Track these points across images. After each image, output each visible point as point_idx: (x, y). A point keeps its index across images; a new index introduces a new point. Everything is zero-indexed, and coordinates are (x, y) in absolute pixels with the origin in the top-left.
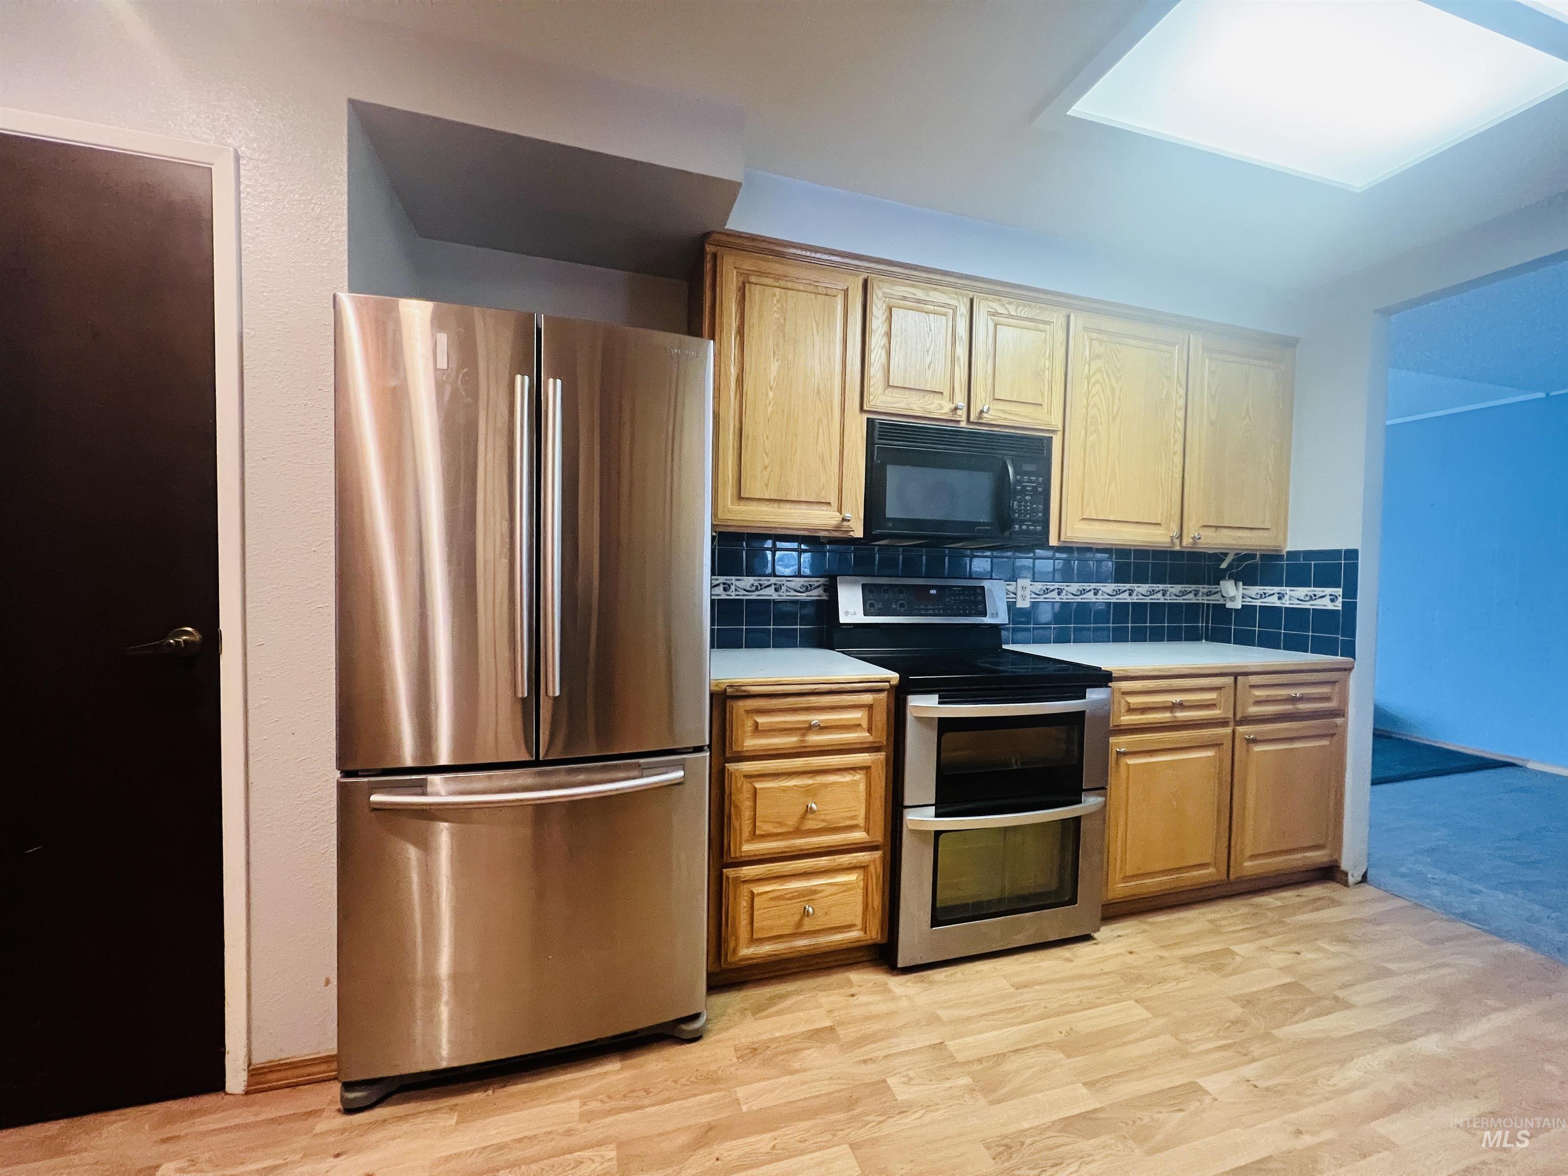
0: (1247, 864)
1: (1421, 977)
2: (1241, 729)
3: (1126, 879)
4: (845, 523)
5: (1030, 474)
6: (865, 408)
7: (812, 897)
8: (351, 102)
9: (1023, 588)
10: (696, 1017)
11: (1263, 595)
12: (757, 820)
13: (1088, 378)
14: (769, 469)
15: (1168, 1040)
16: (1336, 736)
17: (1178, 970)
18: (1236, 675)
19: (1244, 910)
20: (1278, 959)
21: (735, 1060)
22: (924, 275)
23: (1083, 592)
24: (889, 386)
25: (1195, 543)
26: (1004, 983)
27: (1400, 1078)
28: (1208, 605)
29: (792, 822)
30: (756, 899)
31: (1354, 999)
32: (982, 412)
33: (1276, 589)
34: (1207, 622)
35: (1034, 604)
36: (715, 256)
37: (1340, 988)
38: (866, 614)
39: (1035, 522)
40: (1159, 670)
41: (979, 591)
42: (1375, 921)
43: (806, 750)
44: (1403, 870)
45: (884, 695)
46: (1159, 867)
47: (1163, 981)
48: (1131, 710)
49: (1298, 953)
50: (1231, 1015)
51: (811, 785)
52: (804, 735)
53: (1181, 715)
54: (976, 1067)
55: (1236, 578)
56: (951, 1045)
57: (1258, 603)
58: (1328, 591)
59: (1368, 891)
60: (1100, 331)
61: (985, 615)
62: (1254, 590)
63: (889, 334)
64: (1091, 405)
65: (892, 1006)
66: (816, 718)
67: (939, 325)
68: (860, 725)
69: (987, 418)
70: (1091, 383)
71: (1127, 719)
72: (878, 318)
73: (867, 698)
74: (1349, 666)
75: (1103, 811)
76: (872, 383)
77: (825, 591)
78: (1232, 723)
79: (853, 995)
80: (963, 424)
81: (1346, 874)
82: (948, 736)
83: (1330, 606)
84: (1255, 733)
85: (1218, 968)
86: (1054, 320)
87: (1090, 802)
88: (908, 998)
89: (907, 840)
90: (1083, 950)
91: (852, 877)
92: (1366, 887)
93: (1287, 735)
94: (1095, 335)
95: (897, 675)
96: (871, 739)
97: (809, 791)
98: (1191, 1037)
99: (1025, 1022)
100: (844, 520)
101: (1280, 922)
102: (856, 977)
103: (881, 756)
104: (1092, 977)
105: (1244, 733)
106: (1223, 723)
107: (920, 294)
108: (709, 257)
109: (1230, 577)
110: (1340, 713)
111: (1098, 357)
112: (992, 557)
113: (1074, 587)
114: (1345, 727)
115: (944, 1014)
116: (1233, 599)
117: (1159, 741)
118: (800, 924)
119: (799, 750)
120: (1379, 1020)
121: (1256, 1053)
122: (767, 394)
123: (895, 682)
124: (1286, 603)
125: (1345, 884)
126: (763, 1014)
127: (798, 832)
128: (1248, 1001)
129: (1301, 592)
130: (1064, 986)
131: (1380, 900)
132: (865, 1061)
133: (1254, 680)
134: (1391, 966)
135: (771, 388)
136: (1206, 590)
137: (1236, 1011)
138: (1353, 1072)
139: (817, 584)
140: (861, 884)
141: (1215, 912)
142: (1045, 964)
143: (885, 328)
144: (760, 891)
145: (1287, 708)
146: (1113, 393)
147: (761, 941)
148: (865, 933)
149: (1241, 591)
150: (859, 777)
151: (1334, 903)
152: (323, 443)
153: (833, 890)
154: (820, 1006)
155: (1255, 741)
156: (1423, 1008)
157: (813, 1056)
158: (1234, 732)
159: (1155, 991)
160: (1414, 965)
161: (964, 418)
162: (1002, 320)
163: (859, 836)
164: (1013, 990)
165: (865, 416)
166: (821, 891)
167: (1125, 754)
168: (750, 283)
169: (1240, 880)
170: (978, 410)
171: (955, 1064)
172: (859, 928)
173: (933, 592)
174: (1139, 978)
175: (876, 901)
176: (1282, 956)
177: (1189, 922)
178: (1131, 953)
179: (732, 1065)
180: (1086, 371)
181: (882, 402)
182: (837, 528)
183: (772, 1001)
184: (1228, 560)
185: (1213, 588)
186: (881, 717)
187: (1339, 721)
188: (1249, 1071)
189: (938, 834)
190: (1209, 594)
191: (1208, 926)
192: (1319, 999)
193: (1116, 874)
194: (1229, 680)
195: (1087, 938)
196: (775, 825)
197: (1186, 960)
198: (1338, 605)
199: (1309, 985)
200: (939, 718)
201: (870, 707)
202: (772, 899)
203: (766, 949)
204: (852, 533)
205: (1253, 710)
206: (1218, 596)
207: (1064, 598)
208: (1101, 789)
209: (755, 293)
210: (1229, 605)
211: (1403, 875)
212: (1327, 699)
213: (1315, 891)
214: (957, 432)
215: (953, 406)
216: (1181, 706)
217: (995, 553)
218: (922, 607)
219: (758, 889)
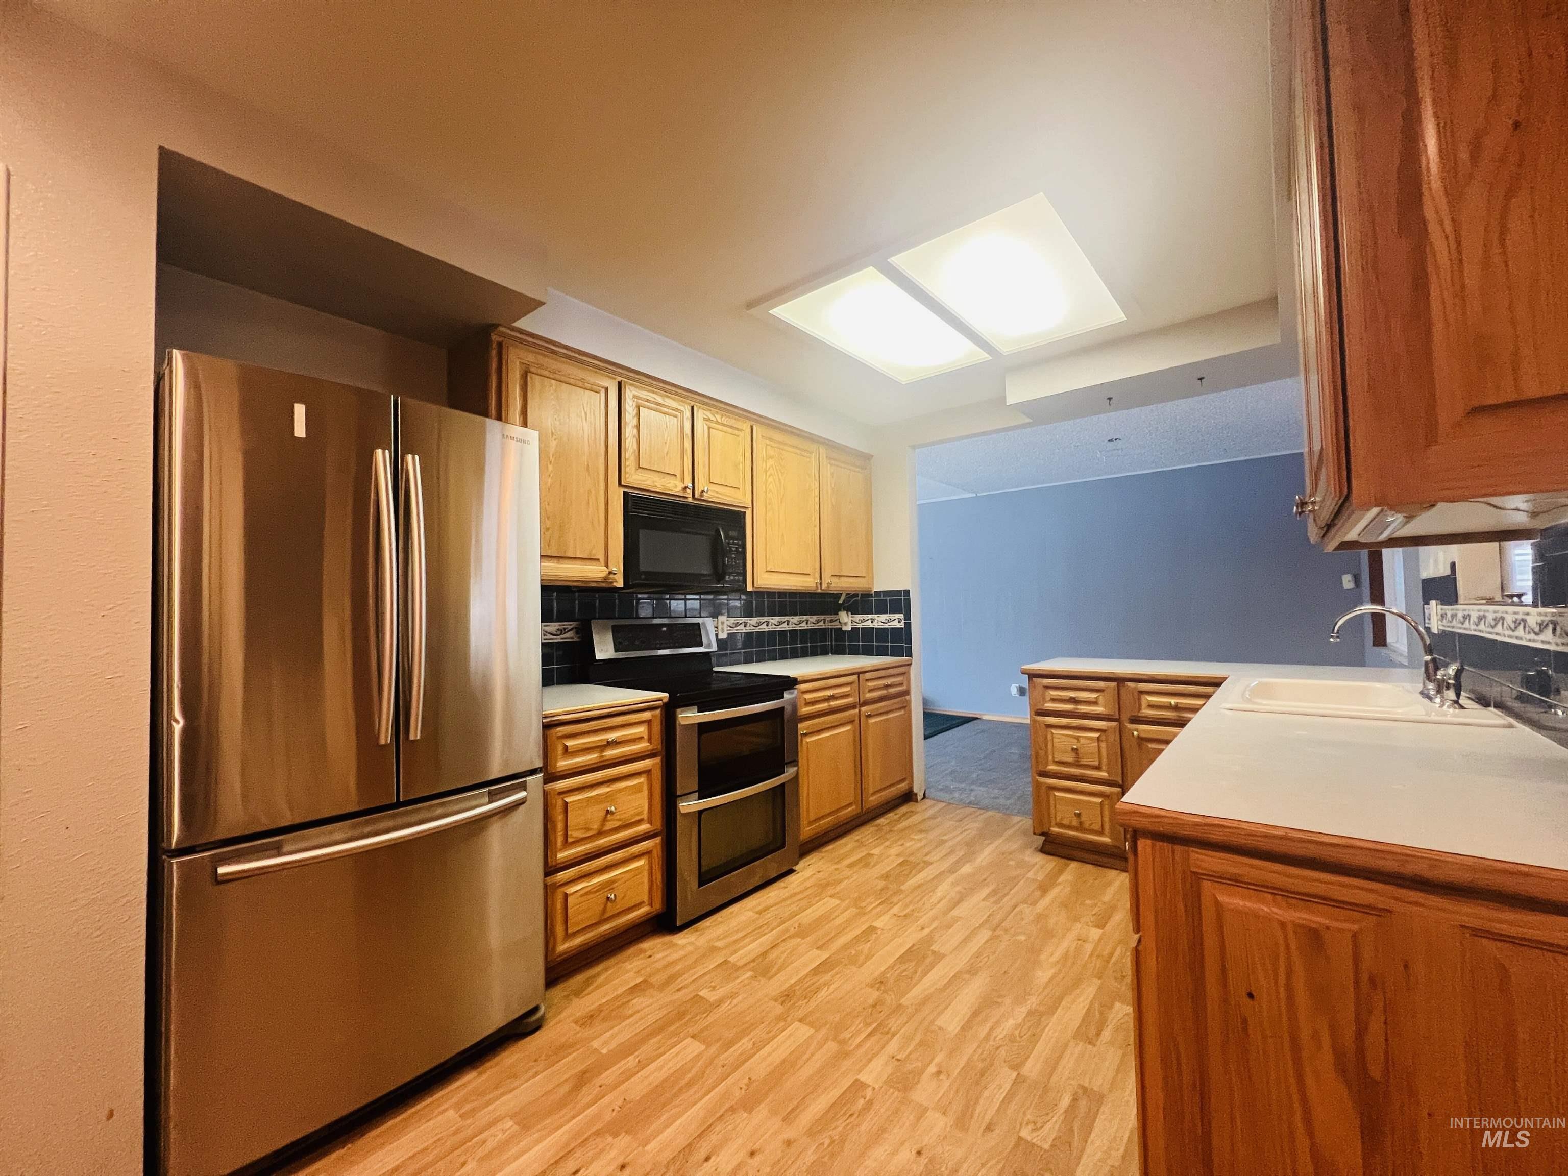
0: (871, 799)
1: (958, 839)
2: (863, 709)
3: (810, 823)
4: (611, 576)
5: (734, 538)
6: (623, 484)
7: (612, 887)
8: (162, 150)
9: (723, 623)
10: (536, 1009)
11: (863, 621)
12: (569, 829)
13: (766, 471)
14: (550, 531)
15: (854, 910)
16: (906, 707)
17: (847, 872)
18: (858, 674)
19: (872, 829)
20: (894, 851)
21: (578, 1028)
22: (661, 385)
23: (760, 624)
24: (639, 467)
25: (828, 587)
26: (750, 913)
27: (958, 888)
28: (831, 629)
29: (596, 826)
30: (570, 899)
31: (932, 859)
32: (703, 491)
33: (870, 616)
34: (832, 642)
35: (730, 635)
36: (500, 345)
37: (926, 855)
38: (616, 650)
39: (738, 574)
40: (821, 674)
41: (696, 627)
42: (933, 817)
43: (605, 763)
44: (940, 787)
45: (658, 712)
46: (828, 811)
47: (841, 881)
48: (808, 703)
49: (902, 845)
50: (879, 887)
51: (608, 792)
52: (602, 751)
53: (834, 703)
54: (752, 965)
55: (848, 610)
56: (733, 959)
57: (860, 626)
58: (897, 616)
59: (928, 802)
60: (771, 439)
61: (701, 646)
62: (858, 617)
63: (638, 427)
64: (768, 490)
65: (681, 953)
66: (612, 736)
67: (673, 422)
68: (643, 737)
69: (706, 496)
70: (768, 474)
71: (805, 710)
72: (630, 414)
73: (647, 715)
74: (909, 663)
75: (796, 778)
76: (627, 464)
77: (577, 633)
78: (858, 706)
79: (650, 956)
80: (690, 500)
81: (916, 794)
82: (704, 736)
83: (898, 626)
84: (871, 711)
85: (867, 865)
86: (744, 429)
87: (790, 771)
88: (690, 943)
89: (680, 822)
90: (791, 878)
91: (641, 862)
92: (926, 801)
93: (885, 710)
94: (768, 442)
95: (667, 695)
96: (650, 747)
97: (608, 797)
98: (864, 904)
99: (772, 930)
100: (610, 573)
101: (891, 831)
102: (646, 945)
103: (657, 760)
104: (802, 892)
105: (865, 712)
106: (853, 707)
107: (659, 399)
108: (494, 345)
109: (844, 610)
110: (907, 693)
111: (772, 457)
112: (700, 599)
113: (754, 620)
114: (909, 702)
115: (719, 944)
116: (846, 624)
117: (823, 723)
118: (604, 910)
119: (599, 765)
120: (945, 865)
121: (895, 901)
122: (547, 467)
123: (666, 700)
124: (876, 625)
125: (916, 801)
126: (584, 993)
127: (601, 833)
128: (886, 877)
129: (883, 617)
130: (788, 902)
131: (933, 806)
132: (678, 990)
133: (868, 676)
134: (945, 838)
135: (551, 462)
136: (829, 619)
137: (881, 884)
138: (939, 893)
139: (570, 627)
140: (647, 867)
141: (858, 835)
142: (772, 894)
143: (635, 422)
144: (572, 891)
145: (884, 692)
146: (780, 483)
147: (574, 934)
148: (652, 907)
149: (850, 618)
150: (642, 780)
151: (913, 813)
152: (118, 497)
153: (627, 876)
154: (628, 971)
155: (869, 716)
156: (962, 853)
157: (638, 1002)
158: (860, 711)
159: (838, 888)
160: (955, 833)
161: (691, 496)
162: (713, 425)
163: (644, 827)
164: (757, 916)
165: (622, 490)
166: (619, 880)
167: (805, 735)
168: (530, 372)
169: (869, 811)
170: (700, 490)
171: (738, 969)
172: (647, 903)
173: (664, 629)
174: (827, 885)
175: (658, 877)
176: (896, 848)
177: (846, 845)
178: (819, 872)
179: (578, 1033)
180: (764, 466)
181: (635, 480)
182: (605, 579)
183: (588, 982)
184: (843, 598)
185: (833, 617)
186: (657, 727)
187: (908, 697)
188: (895, 910)
189: (700, 812)
190: (831, 621)
191: (856, 844)
192: (918, 864)
193: (804, 822)
194: (855, 677)
195: (790, 871)
196: (583, 831)
197: (850, 866)
198: (902, 625)
199: (911, 859)
200: (699, 724)
201: (649, 722)
202: (582, 896)
203: (578, 941)
204: (615, 584)
205: (869, 696)
206: (837, 623)
207: (749, 629)
208: (794, 762)
209: (535, 382)
210: (844, 628)
211: (941, 790)
212: (901, 684)
213: (904, 809)
214: (686, 506)
215: (684, 486)
216: (832, 698)
217: (702, 596)
218: (658, 642)
219: (571, 890)
